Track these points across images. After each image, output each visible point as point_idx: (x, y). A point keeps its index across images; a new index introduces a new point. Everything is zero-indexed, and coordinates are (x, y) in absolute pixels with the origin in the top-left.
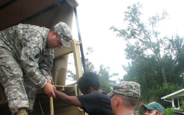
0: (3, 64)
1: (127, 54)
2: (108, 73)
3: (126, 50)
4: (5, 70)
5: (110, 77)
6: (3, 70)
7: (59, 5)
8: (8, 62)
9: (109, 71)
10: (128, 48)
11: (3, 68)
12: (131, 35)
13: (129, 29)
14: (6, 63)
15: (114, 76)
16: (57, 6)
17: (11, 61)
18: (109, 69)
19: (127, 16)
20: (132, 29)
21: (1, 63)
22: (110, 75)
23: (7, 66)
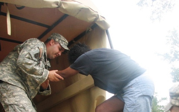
0: (16, 103)
1: (173, 77)
2: (156, 99)
3: (172, 74)
4: (18, 110)
5: (158, 102)
6: (16, 109)
7: (91, 30)
8: (22, 102)
9: (157, 97)
10: (174, 71)
11: (16, 108)
12: (174, 58)
13: (172, 52)
14: (19, 102)
15: (163, 100)
16: (88, 31)
17: (25, 101)
18: (157, 94)
19: (168, 40)
20: (175, 52)
21: (14, 102)
22: (158, 100)
23: (21, 106)
